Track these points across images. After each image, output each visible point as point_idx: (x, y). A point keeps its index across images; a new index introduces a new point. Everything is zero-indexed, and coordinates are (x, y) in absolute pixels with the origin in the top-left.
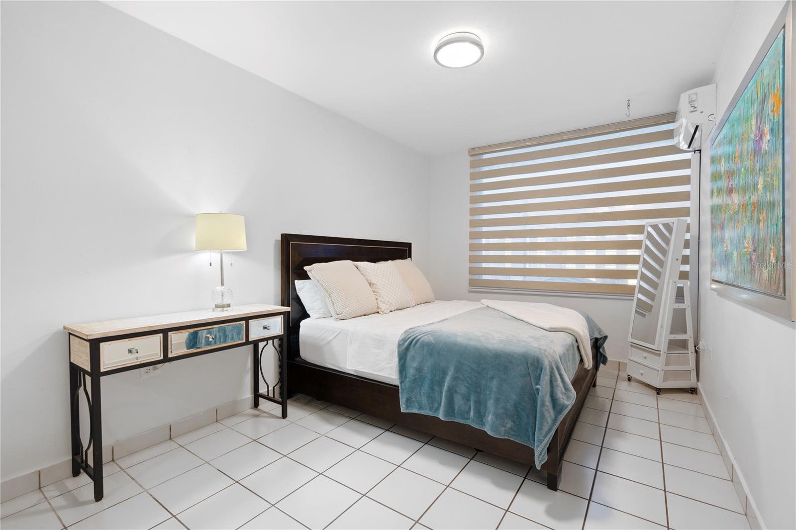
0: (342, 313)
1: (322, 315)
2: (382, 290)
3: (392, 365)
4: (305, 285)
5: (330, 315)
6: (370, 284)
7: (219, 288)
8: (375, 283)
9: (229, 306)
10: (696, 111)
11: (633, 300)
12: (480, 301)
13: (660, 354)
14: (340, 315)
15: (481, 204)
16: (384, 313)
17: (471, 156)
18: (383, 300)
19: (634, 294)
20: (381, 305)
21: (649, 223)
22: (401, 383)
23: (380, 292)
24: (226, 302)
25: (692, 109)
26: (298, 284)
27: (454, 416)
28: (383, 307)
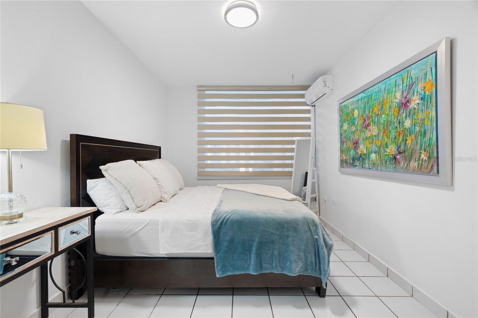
0: (142, 206)
1: (119, 210)
2: (163, 183)
3: (208, 242)
4: (98, 184)
5: (127, 208)
6: (155, 179)
7: (7, 196)
8: (157, 178)
9: (21, 216)
10: (326, 86)
11: (292, 179)
12: (216, 185)
13: (308, 205)
14: (141, 208)
15: (204, 122)
16: (166, 201)
17: (198, 90)
18: (165, 191)
19: (292, 176)
20: (164, 195)
21: (297, 139)
22: (216, 255)
23: (161, 184)
24: (16, 211)
25: (325, 85)
26: (90, 183)
27: (262, 269)
28: (166, 196)
